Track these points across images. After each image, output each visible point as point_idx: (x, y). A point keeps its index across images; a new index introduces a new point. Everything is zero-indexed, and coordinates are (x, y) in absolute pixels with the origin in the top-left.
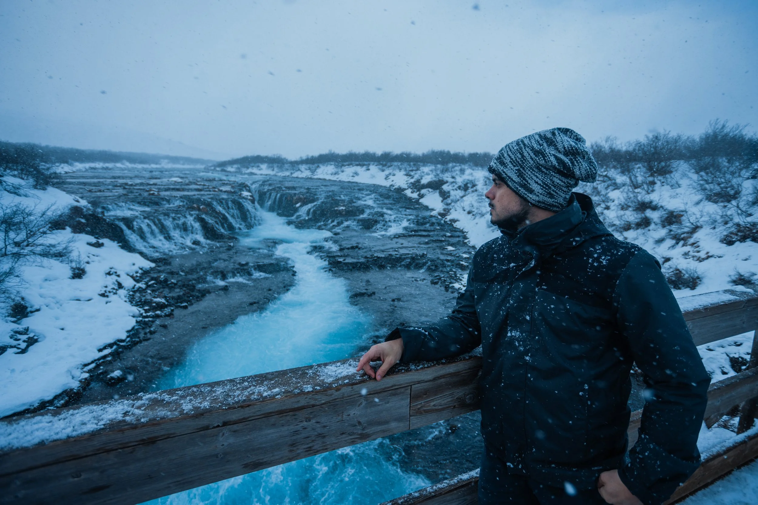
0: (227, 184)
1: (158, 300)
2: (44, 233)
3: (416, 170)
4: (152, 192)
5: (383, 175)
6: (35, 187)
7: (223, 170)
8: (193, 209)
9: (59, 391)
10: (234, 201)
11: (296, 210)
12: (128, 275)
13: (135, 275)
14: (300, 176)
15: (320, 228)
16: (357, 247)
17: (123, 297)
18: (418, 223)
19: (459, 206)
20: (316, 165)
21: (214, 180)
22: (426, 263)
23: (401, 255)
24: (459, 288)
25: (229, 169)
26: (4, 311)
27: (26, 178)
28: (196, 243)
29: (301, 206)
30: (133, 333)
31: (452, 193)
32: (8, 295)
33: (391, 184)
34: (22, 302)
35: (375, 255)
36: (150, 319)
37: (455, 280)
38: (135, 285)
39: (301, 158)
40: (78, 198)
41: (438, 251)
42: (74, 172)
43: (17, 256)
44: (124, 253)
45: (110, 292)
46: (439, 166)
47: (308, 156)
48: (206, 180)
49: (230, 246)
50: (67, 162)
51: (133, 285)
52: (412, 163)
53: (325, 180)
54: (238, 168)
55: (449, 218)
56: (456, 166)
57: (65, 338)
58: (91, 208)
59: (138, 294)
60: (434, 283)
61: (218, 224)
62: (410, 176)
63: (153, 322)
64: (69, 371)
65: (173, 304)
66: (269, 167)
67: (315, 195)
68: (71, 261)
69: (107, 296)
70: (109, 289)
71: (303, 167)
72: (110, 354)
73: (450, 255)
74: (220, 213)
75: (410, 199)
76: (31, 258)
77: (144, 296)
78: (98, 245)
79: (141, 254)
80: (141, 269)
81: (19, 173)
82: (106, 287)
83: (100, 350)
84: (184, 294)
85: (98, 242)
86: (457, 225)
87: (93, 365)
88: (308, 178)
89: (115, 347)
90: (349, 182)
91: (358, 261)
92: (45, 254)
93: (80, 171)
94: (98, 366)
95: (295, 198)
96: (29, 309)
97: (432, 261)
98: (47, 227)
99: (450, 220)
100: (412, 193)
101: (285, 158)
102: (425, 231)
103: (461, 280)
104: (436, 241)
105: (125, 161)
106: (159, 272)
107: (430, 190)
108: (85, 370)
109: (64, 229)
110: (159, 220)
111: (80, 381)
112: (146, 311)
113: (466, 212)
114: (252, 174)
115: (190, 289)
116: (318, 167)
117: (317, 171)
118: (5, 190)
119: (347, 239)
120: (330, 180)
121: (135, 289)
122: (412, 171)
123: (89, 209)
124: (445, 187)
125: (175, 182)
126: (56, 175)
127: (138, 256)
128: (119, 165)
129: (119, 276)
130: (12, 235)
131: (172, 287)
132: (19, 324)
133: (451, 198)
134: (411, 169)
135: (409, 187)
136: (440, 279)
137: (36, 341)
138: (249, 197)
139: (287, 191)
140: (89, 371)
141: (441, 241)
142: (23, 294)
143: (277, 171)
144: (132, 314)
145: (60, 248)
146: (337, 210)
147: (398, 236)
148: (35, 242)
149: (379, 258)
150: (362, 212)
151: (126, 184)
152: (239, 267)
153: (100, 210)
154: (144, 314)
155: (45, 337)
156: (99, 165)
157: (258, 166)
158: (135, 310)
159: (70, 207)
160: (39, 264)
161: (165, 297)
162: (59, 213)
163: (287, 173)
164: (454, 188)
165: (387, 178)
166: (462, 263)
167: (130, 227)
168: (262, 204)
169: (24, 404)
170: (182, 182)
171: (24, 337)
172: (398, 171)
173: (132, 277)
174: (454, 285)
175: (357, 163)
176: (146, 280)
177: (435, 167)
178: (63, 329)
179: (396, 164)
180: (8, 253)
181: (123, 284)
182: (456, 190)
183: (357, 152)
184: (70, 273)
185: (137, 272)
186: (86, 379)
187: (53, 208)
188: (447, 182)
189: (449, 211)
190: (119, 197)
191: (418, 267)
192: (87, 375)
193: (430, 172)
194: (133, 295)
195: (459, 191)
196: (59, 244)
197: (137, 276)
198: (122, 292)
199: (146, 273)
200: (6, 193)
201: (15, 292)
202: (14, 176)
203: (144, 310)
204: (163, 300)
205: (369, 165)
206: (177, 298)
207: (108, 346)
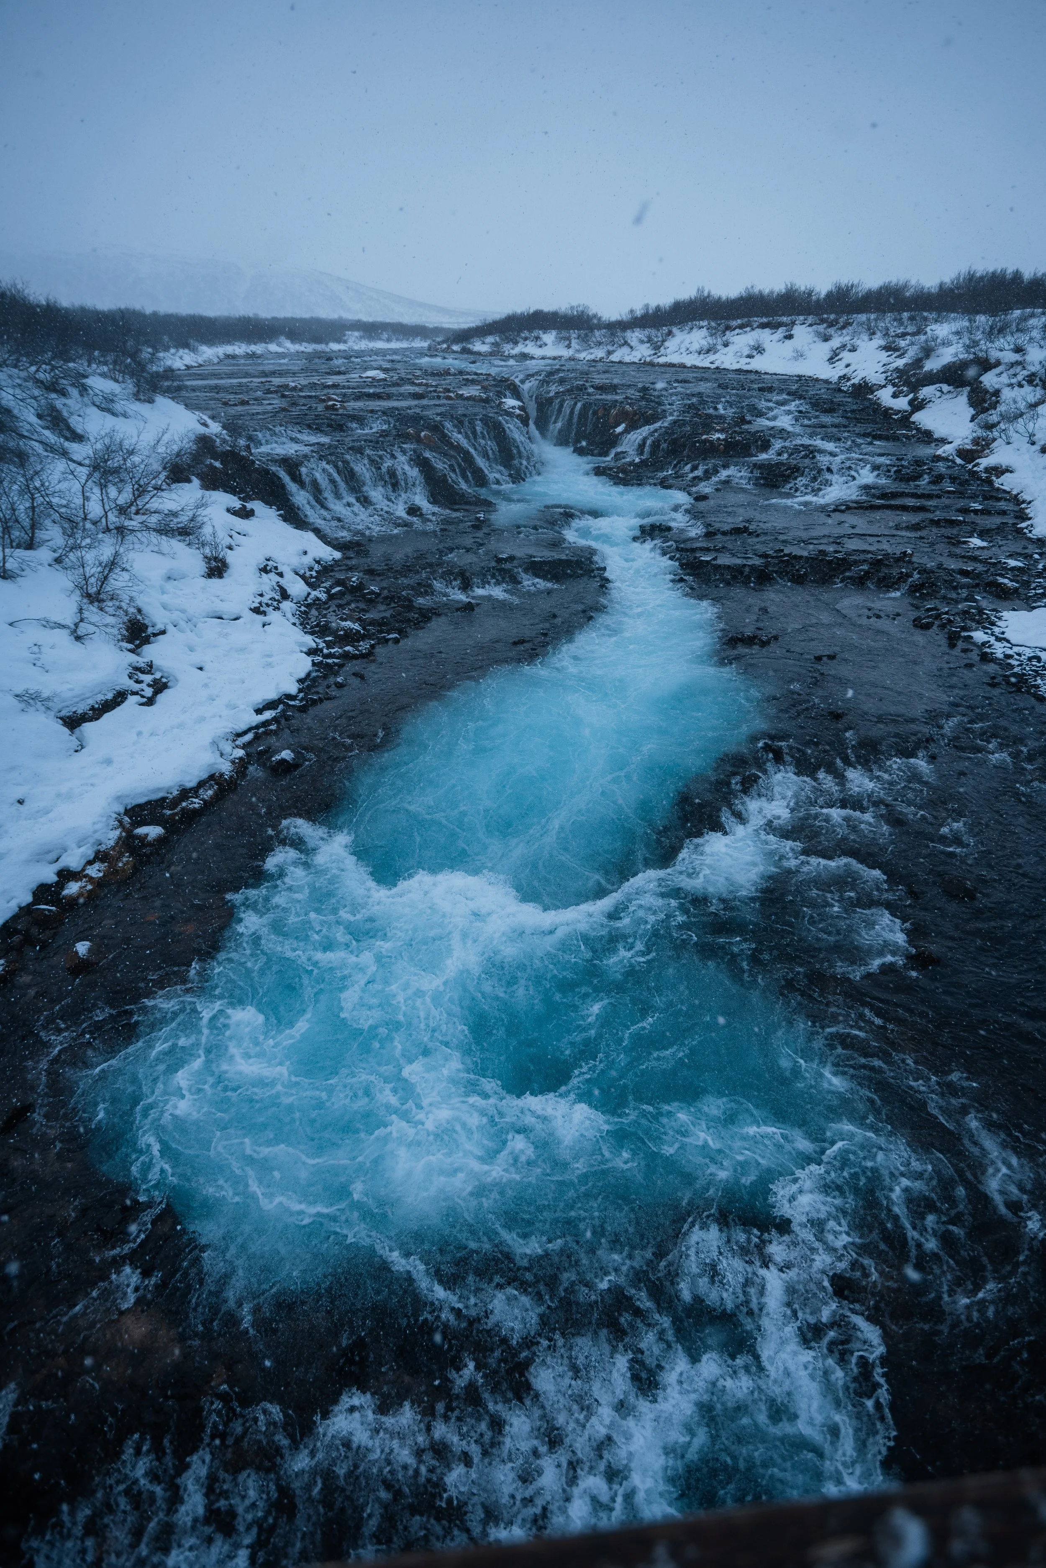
0: (473, 382)
1: (348, 624)
2: (158, 488)
3: (913, 334)
4: (331, 403)
5: (824, 349)
6: (137, 397)
7: (465, 351)
8: (407, 437)
9: (204, 775)
10: (485, 420)
11: (614, 440)
12: (297, 574)
13: (308, 574)
14: (627, 359)
15: (665, 484)
16: (746, 530)
17: (289, 615)
18: (901, 476)
19: (1021, 429)
20: (665, 329)
21: (447, 373)
22: (909, 575)
23: (848, 554)
24: (984, 644)
25: (479, 346)
26: (115, 631)
27: (121, 379)
28: (413, 510)
29: (627, 431)
30: (307, 683)
31: (1007, 394)
32: (117, 603)
33: (841, 374)
34: (139, 617)
35: (786, 551)
36: (336, 661)
37: (978, 622)
38: (309, 594)
39: (632, 311)
40: (205, 417)
41: (940, 547)
42: (201, 365)
43: (121, 531)
44: (288, 530)
45: (268, 605)
46: (981, 319)
47: (647, 306)
48: (433, 374)
49: (478, 519)
50: (186, 346)
51: (306, 594)
52: (905, 315)
53: (683, 366)
54: (495, 344)
55: (984, 462)
56: (1032, 315)
57: (206, 686)
58: (228, 438)
59: (314, 612)
60: (920, 625)
61: (454, 471)
62: (896, 349)
63: (341, 666)
64: (214, 743)
65: (374, 634)
66: (560, 339)
67: (660, 404)
68: (203, 545)
69: (264, 613)
70: (265, 600)
71: (634, 336)
72: (275, 719)
73: (975, 559)
74: (458, 448)
75: (887, 412)
76: (143, 536)
77: (325, 616)
78: (245, 514)
79: (317, 532)
80: (318, 562)
81: (110, 370)
82: (261, 595)
83: (259, 711)
84: (392, 616)
85: (244, 507)
86: (1005, 482)
87: (249, 737)
88: (645, 363)
89: (281, 707)
90: (739, 371)
91: (745, 562)
92: (164, 530)
93: (209, 362)
94: (257, 737)
95: (614, 412)
96: (150, 630)
97: (923, 571)
98: (162, 476)
99: (987, 470)
100: (895, 396)
101: (595, 316)
102: (915, 496)
103: (993, 624)
104: (936, 523)
105: (282, 339)
106: (350, 569)
107: (945, 388)
108: (237, 743)
109: (189, 481)
110: (346, 462)
111: (233, 762)
112: (329, 645)
113: (1037, 447)
114: (525, 356)
115: (403, 606)
116: (670, 333)
117: (667, 344)
118: (94, 404)
120: (696, 367)
121: (309, 601)
122: (903, 335)
123: (224, 441)
124: (989, 380)
125: (373, 378)
126: (169, 373)
127: (311, 535)
128: (273, 347)
129: (281, 575)
130: (113, 492)
131: (372, 601)
132: (138, 655)
133: (1002, 408)
134: (900, 331)
135: (889, 381)
136: (938, 617)
137: (165, 686)
138: (518, 411)
139: (598, 397)
140: (244, 747)
141: (952, 523)
142: (139, 603)
143: (577, 347)
144: (305, 650)
145: (184, 519)
146: (706, 441)
147: (843, 508)
148: (147, 506)
149: (795, 557)
150: (765, 446)
151: (286, 387)
152: (494, 564)
153: (242, 442)
154: (325, 651)
155: (177, 680)
156: (239, 349)
157: (537, 338)
158: (310, 641)
159: (193, 438)
160: (156, 549)
161: (359, 619)
162: (176, 448)
163: (599, 353)
164: (1014, 381)
165: (833, 358)
166: (1001, 580)
167: (297, 478)
168: (542, 425)
169: (159, 789)
170: (385, 380)
171: (148, 678)
172: (865, 337)
173: (303, 577)
174: (973, 634)
175: (765, 320)
176: (327, 584)
177: (970, 321)
178: (201, 669)
179: (863, 317)
180: (111, 527)
181: (289, 592)
182: (1020, 386)
183: (766, 292)
184: (201, 567)
185: (311, 569)
186: (241, 759)
187: (166, 438)
188: (998, 363)
189: (988, 445)
190: (275, 414)
191: (886, 584)
192: (240, 753)
193: (954, 338)
194: (305, 613)
195: (1028, 389)
196: (182, 510)
197: (311, 577)
198: (287, 605)
199: (326, 570)
200: (95, 409)
201: (126, 599)
202: (103, 375)
203: (325, 642)
204: (356, 626)
205: (793, 323)
206: (381, 624)
207: (270, 705)
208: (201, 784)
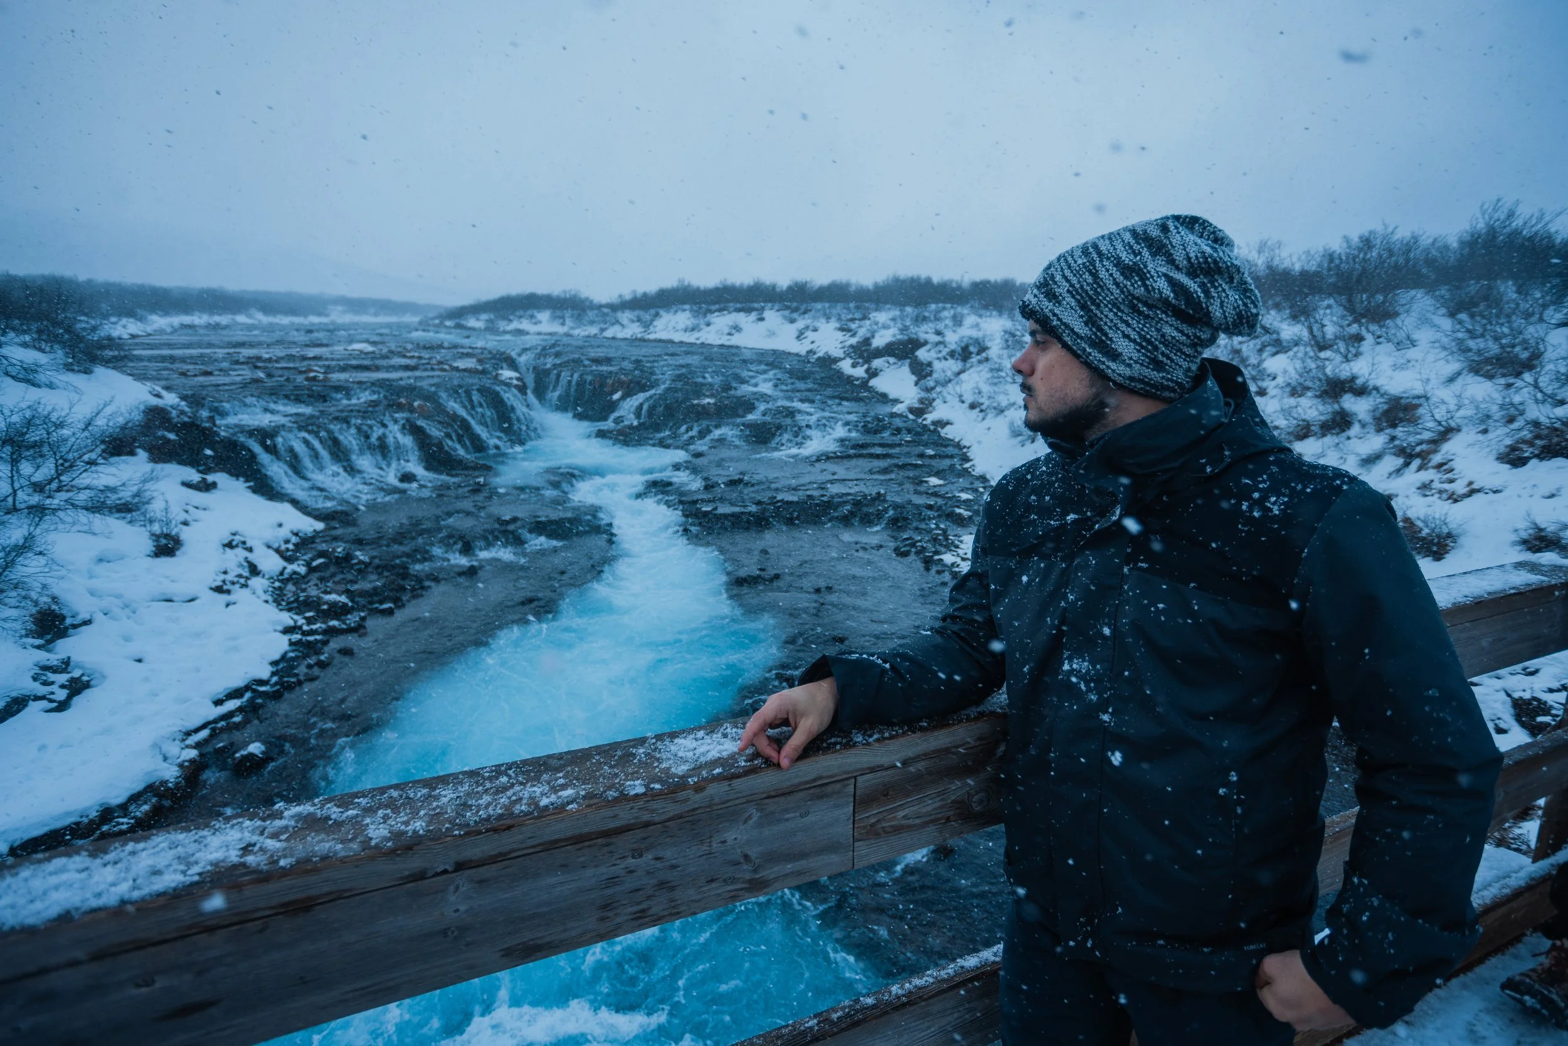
0: (468, 355)
1: (333, 597)
2: (92, 463)
3: (860, 320)
4: (312, 374)
5: (792, 329)
6: (69, 368)
7: (459, 326)
8: (400, 407)
9: (139, 787)
10: (482, 391)
11: (613, 406)
12: (269, 547)
13: (283, 547)
14: (620, 335)
15: (663, 444)
16: (740, 481)
17: (260, 592)
18: (866, 430)
19: (952, 392)
20: (653, 311)
21: (440, 346)
23: (832, 497)
24: (953, 564)
25: (472, 322)
26: (17, 626)
27: (48, 349)
28: (407, 477)
29: (623, 398)
30: (283, 666)
31: (937, 365)
32: (23, 593)
33: (808, 348)
34: (54, 607)
35: (779, 498)
36: (318, 637)
37: (945, 546)
38: (285, 568)
39: (620, 296)
40: (158, 389)
41: (908, 486)
42: (150, 335)
43: (38, 512)
44: (259, 502)
45: (233, 583)
46: (909, 309)
47: (634, 292)
48: (425, 348)
49: (478, 483)
50: (131, 314)
51: (280, 568)
52: (852, 305)
53: (671, 342)
54: (490, 321)
55: (930, 418)
56: (944, 309)
57: (146, 679)
58: (187, 409)
59: (291, 587)
60: (901, 554)
61: (450, 438)
62: (849, 330)
63: (325, 643)
64: (156, 746)
65: (364, 606)
66: (554, 318)
67: (652, 373)
68: (151, 521)
69: (228, 592)
70: (230, 577)
71: (625, 316)
72: (240, 709)
73: (935, 494)
74: (455, 417)
75: (850, 380)
76: (68, 516)
77: (304, 590)
78: (206, 487)
79: (295, 503)
80: (296, 534)
81: (34, 340)
82: (225, 573)
83: (218, 702)
84: (384, 586)
85: (204, 480)
86: (947, 432)
87: (205, 733)
88: (636, 339)
89: (248, 695)
90: (722, 346)
91: (743, 510)
92: (97, 507)
93: (162, 332)
94: (213, 735)
95: (609, 381)
96: (68, 621)
97: (896, 506)
98: (99, 450)
99: (934, 423)
100: (854, 366)
101: (587, 299)
102: (882, 445)
103: (957, 547)
104: (903, 467)
105: (253, 311)
107: (892, 360)
108: (188, 742)
109: (132, 453)
110: (329, 431)
111: (181, 766)
112: (309, 621)
113: (966, 405)
114: (520, 332)
115: (398, 575)
116: (657, 315)
117: (655, 323)
118: (7, 374)
119: (720, 464)
120: (681, 342)
121: (286, 576)
122: (852, 320)
123: (182, 412)
124: (922, 354)
125: (361, 352)
126: (111, 342)
127: (287, 507)
128: (241, 319)
129: (250, 550)
130: (26, 468)
132: (49, 651)
133: (935, 376)
134: (850, 316)
135: (848, 355)
136: (913, 545)
137: (87, 685)
138: (515, 382)
139: (594, 368)
140: (198, 745)
141: (916, 466)
142: (56, 591)
143: (572, 325)
144: (280, 628)
145: (126, 495)
146: (698, 405)
148: (73, 483)
149: (788, 503)
150: (751, 408)
151: (259, 358)
152: (497, 526)
153: (205, 414)
154: (305, 628)
155: (104, 677)
156: (199, 319)
157: (532, 316)
158: (287, 619)
159: (142, 407)
160: (85, 528)
161: (347, 592)
162: (121, 420)
163: (593, 330)
164: (940, 355)
165: (800, 336)
166: (958, 511)
168: (540, 393)
169: (68, 814)
170: (373, 352)
171: (63, 678)
172: (823, 320)
173: (278, 551)
174: (941, 557)
175: (739, 306)
176: (306, 557)
177: (901, 310)
178: (140, 661)
179: (819, 306)
180: (19, 506)
181: (260, 567)
182: (946, 359)
183: (738, 284)
184: (149, 545)
185: (287, 542)
186: (192, 761)
187: (109, 410)
188: (926, 343)
189: (930, 404)
190: (245, 385)
191: (867, 521)
192: (193, 753)
193: (892, 323)
194: (280, 588)
195: (951, 362)
196: (124, 485)
197: (288, 550)
198: (257, 583)
199: (305, 542)
200: (9, 380)
201: (37, 586)
202: (25, 345)
203: (306, 618)
204: (343, 599)
205: (763, 309)
206: (374, 595)
207: (236, 694)
208: (135, 798)
